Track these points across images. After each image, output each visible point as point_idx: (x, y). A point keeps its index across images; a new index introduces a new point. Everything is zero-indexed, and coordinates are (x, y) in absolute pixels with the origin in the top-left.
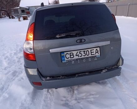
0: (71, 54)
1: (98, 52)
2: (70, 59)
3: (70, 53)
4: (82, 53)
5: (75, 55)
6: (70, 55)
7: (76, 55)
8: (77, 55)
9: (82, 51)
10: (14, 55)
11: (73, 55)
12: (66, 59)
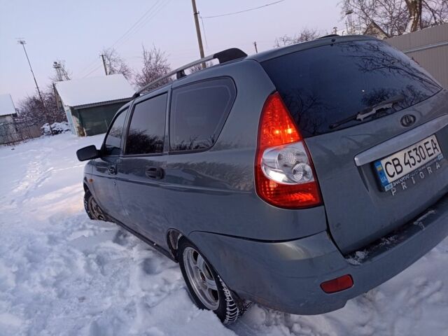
0: (396, 162)
1: (436, 148)
2: (397, 176)
3: (393, 160)
4: (413, 154)
5: (402, 163)
6: (395, 166)
7: (406, 164)
8: (407, 161)
9: (412, 148)
10: (17, 280)
11: (399, 164)
12: (390, 180)
